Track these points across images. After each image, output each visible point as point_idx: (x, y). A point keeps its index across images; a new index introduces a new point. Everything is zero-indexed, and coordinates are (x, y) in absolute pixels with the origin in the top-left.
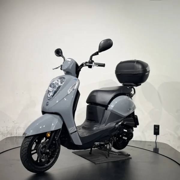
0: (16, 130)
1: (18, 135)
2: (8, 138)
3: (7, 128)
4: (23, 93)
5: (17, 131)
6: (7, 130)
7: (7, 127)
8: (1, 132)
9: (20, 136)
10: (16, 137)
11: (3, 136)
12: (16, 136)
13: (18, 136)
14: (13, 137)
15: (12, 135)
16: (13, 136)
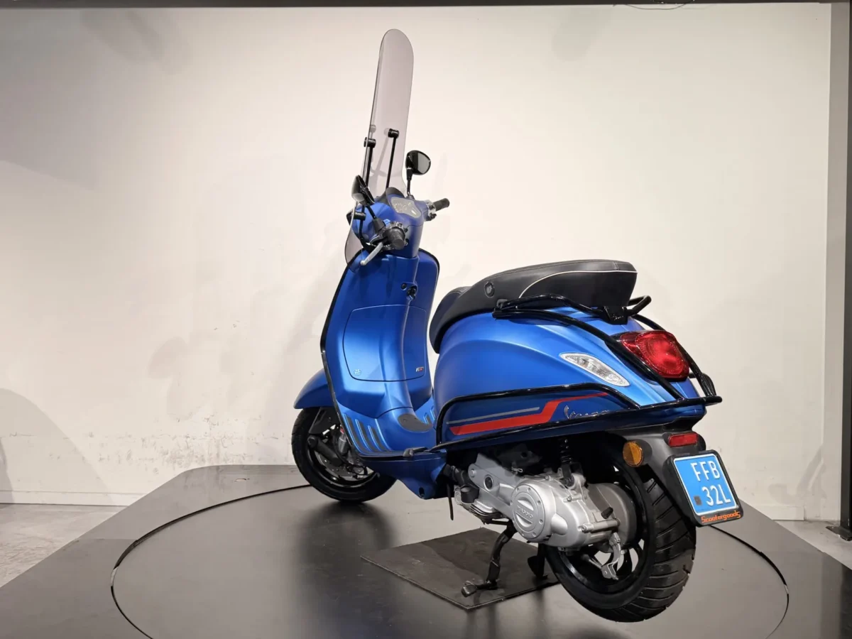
0: (218, 447)
1: (224, 460)
2: (192, 471)
3: (188, 440)
4: (235, 326)
5: (221, 447)
6: (188, 448)
7: (188, 437)
8: (169, 454)
9: (229, 463)
10: (218, 468)
11: (176, 465)
12: (215, 464)
13: (223, 464)
14: (210, 468)
15: (203, 460)
16: (207, 464)
